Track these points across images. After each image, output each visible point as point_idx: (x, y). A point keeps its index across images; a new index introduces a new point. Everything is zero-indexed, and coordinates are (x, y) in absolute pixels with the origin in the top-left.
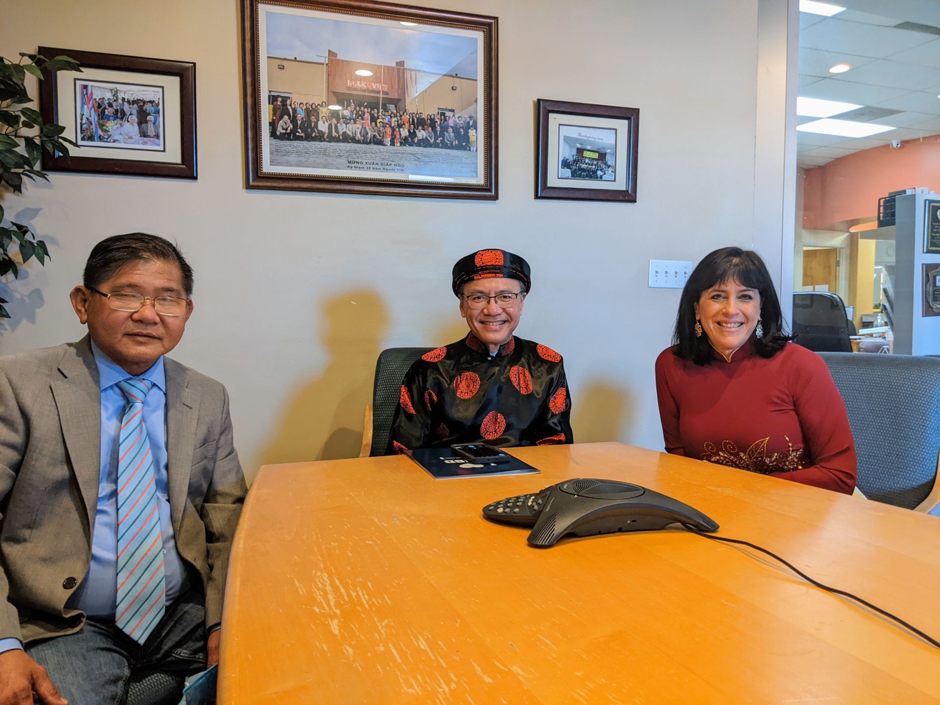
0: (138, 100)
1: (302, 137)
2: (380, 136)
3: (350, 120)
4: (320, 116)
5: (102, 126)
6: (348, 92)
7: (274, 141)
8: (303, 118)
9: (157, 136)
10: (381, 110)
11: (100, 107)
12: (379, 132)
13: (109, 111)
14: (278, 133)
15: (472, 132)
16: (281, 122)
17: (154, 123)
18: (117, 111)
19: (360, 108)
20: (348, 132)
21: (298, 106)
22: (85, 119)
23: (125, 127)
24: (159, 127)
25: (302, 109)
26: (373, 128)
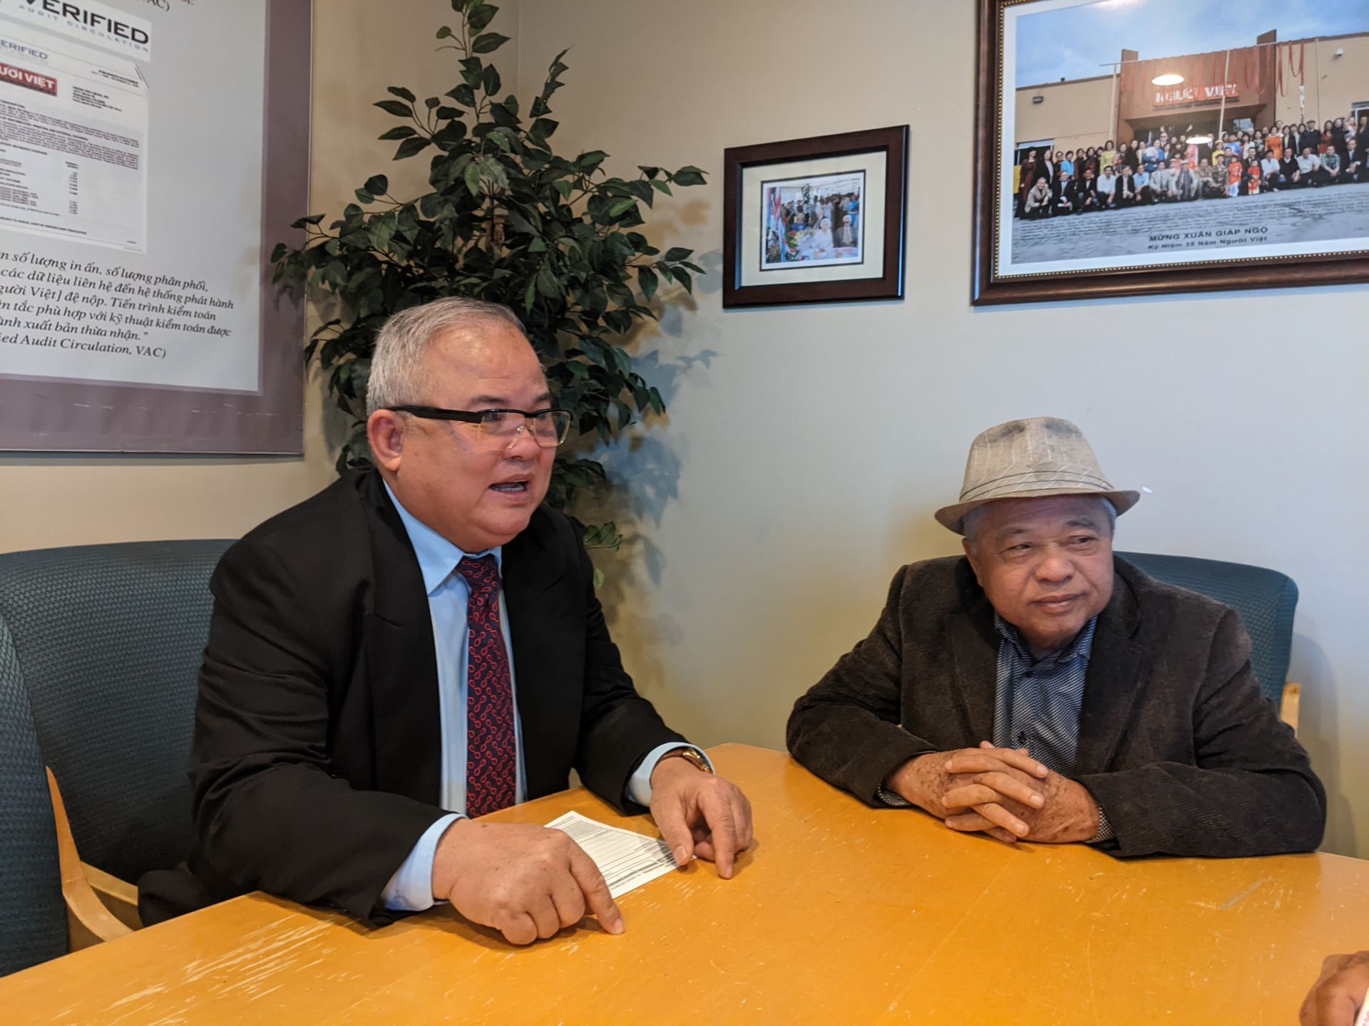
0: (833, 195)
1: (1068, 208)
2: (1217, 182)
4: (1102, 168)
5: (789, 239)
6: (1158, 114)
8: (1070, 177)
9: (855, 243)
11: (788, 216)
12: (1215, 175)
13: (799, 218)
16: (1033, 190)
17: (852, 225)
18: (807, 216)
20: (1152, 185)
21: (1064, 158)
22: (771, 234)
23: (816, 237)
24: (857, 228)
25: (1070, 161)
26: (1204, 170)
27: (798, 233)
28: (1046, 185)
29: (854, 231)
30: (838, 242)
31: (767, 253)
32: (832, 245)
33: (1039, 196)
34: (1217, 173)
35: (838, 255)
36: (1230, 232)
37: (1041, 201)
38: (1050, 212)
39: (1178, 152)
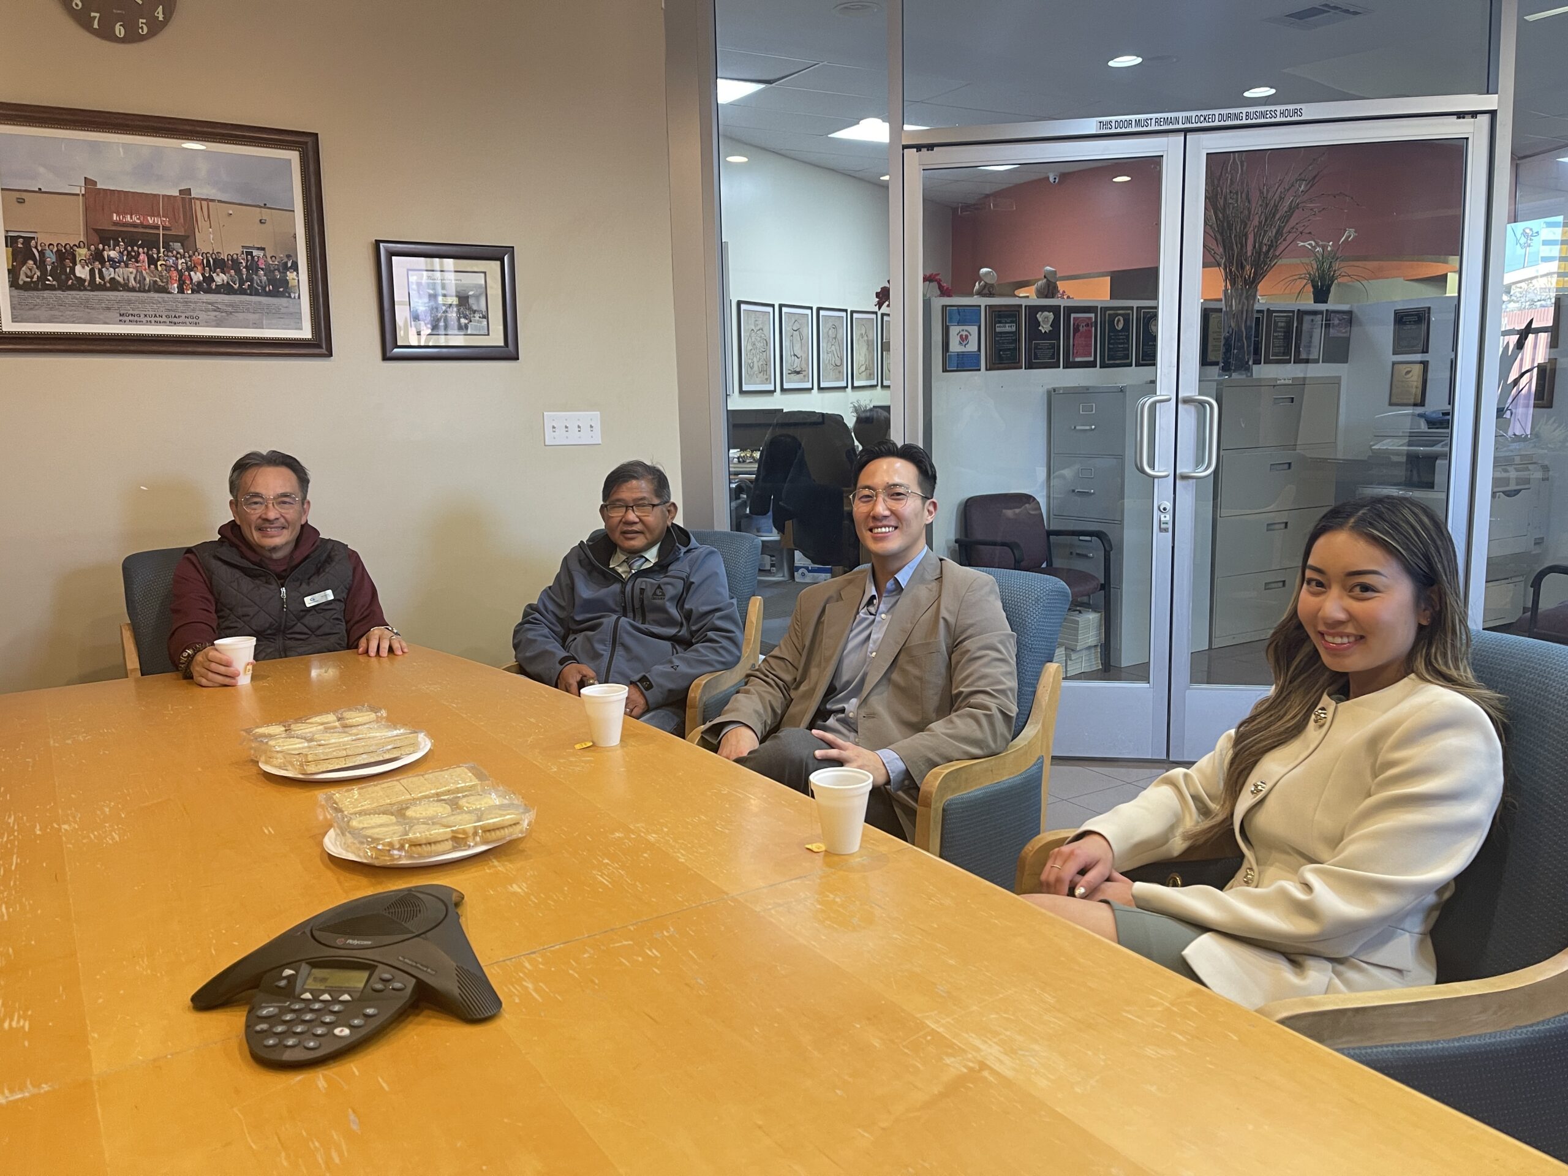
1: (55, 285)
2: (163, 282)
3: (119, 262)
4: (78, 260)
6: (114, 228)
7: (16, 292)
8: (53, 263)
10: (162, 250)
12: (161, 277)
14: (21, 283)
15: (291, 275)
16: (24, 268)
19: (132, 249)
20: (117, 277)
21: (47, 248)
25: (52, 251)
26: (152, 273)
28: (35, 266)
33: (29, 273)
34: (162, 276)
36: (175, 317)
37: (32, 278)
38: (40, 287)
39: (133, 257)
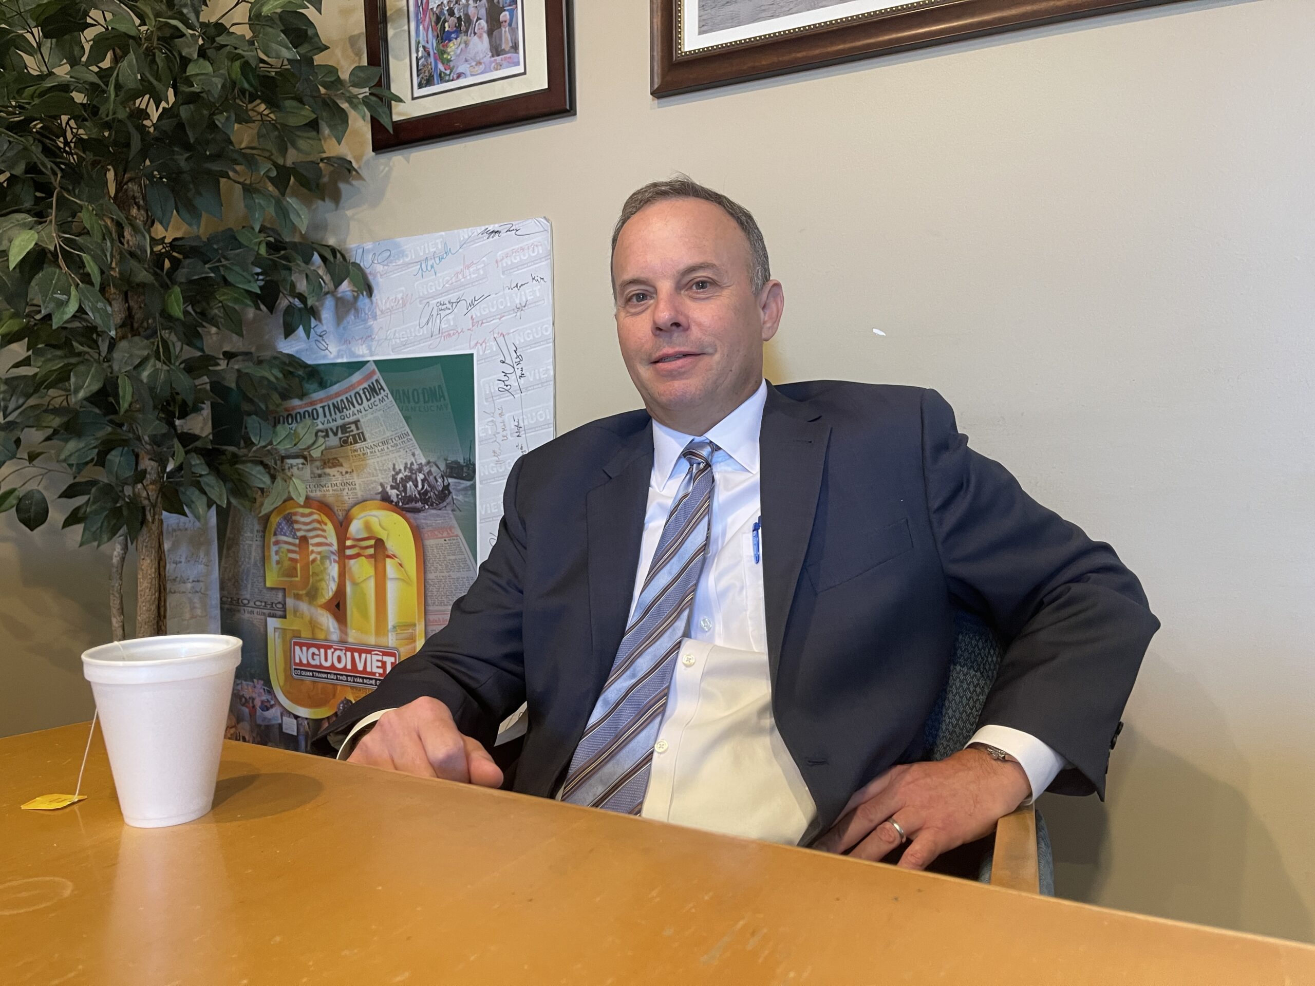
5: (442, 54)
22: (421, 49)
23: (471, 46)
24: (517, 28)
27: (451, 44)
29: (514, 31)
30: (496, 51)
31: (418, 76)
32: (490, 54)
35: (499, 67)
